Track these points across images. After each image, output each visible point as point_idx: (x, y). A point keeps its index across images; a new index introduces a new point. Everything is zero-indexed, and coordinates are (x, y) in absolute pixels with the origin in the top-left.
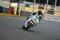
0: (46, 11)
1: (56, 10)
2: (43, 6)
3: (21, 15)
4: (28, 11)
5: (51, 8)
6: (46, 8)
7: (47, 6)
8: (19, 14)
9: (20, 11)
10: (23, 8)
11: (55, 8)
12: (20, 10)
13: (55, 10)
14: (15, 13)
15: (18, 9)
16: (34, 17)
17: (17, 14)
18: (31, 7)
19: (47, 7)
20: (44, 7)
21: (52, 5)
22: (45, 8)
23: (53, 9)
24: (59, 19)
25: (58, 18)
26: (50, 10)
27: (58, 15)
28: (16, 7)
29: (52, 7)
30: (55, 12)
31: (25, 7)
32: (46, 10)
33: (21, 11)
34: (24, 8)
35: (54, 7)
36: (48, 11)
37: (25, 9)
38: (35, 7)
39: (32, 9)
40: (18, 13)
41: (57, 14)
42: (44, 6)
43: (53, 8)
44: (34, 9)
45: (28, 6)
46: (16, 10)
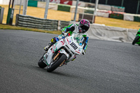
0: (75, 16)
1: (99, 14)
2: (68, 4)
3: (17, 25)
4: (35, 17)
5: (87, 8)
6: (76, 8)
7: (77, 5)
8: (14, 23)
9: (15, 15)
10: (23, 8)
11: (97, 10)
12: (15, 13)
13: (95, 14)
14: (4, 22)
15: (10, 10)
16: (71, 38)
17: (7, 24)
18: (41, 8)
19: (79, 7)
20: (72, 7)
21: (89, 2)
22: (74, 10)
23: (92, 12)
24: (104, 35)
25: (103, 31)
26: (84, 13)
27: (104, 25)
28: (6, 6)
29: (89, 6)
30: (96, 18)
31: (28, 8)
32: (75, 13)
33: (18, 15)
34: (26, 8)
35: (94, 7)
36: (81, 16)
37: (27, 11)
38: (50, 6)
39: (44, 10)
40: (10, 21)
41: (101, 21)
42: (70, 3)
43: (91, 9)
44: (49, 11)
45: (33, 4)
46: (6, 13)
